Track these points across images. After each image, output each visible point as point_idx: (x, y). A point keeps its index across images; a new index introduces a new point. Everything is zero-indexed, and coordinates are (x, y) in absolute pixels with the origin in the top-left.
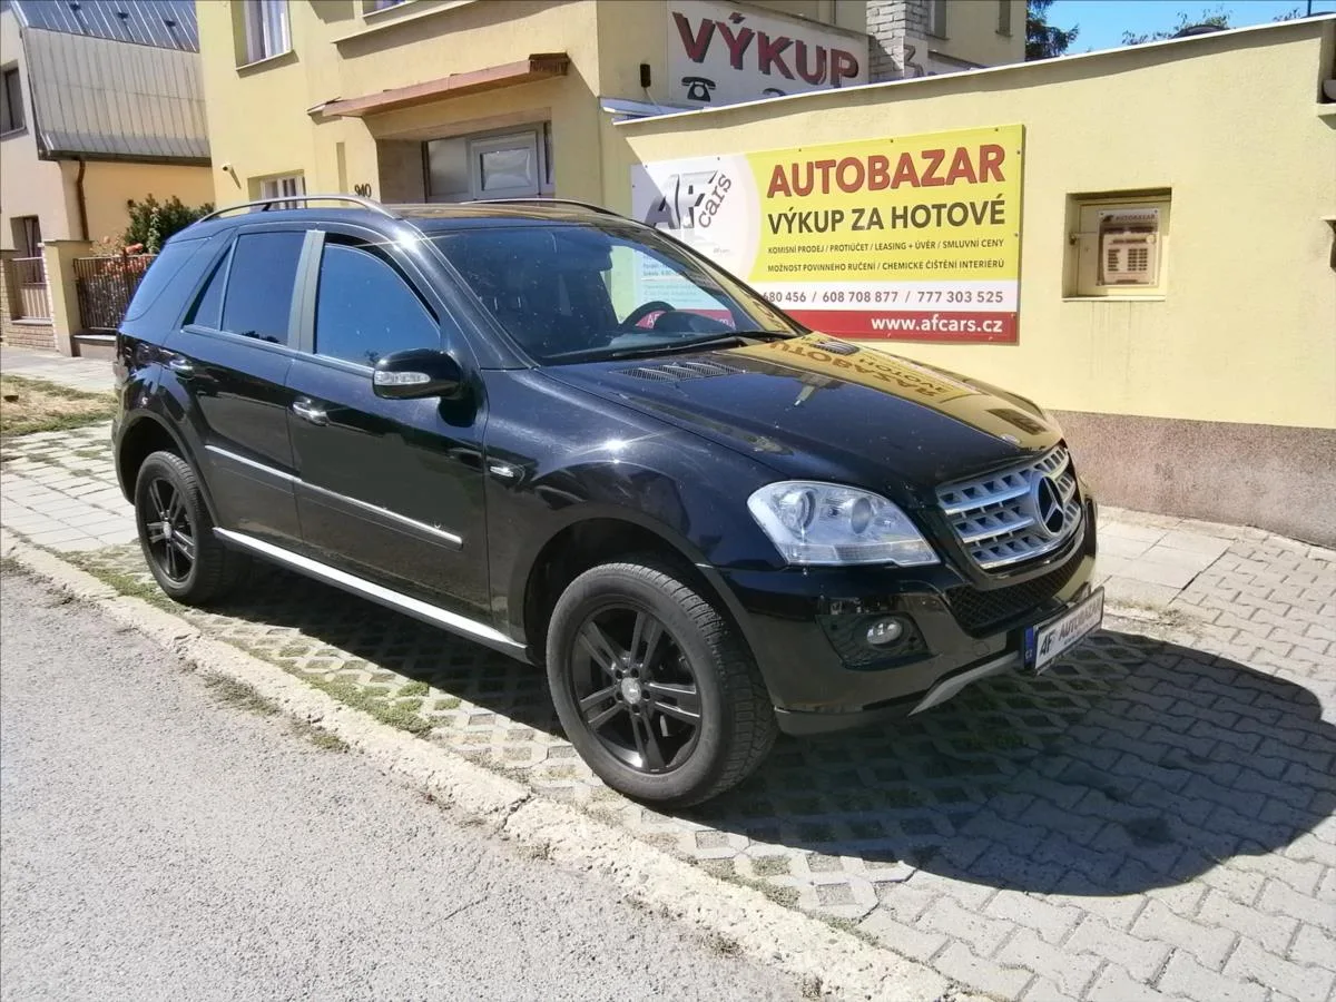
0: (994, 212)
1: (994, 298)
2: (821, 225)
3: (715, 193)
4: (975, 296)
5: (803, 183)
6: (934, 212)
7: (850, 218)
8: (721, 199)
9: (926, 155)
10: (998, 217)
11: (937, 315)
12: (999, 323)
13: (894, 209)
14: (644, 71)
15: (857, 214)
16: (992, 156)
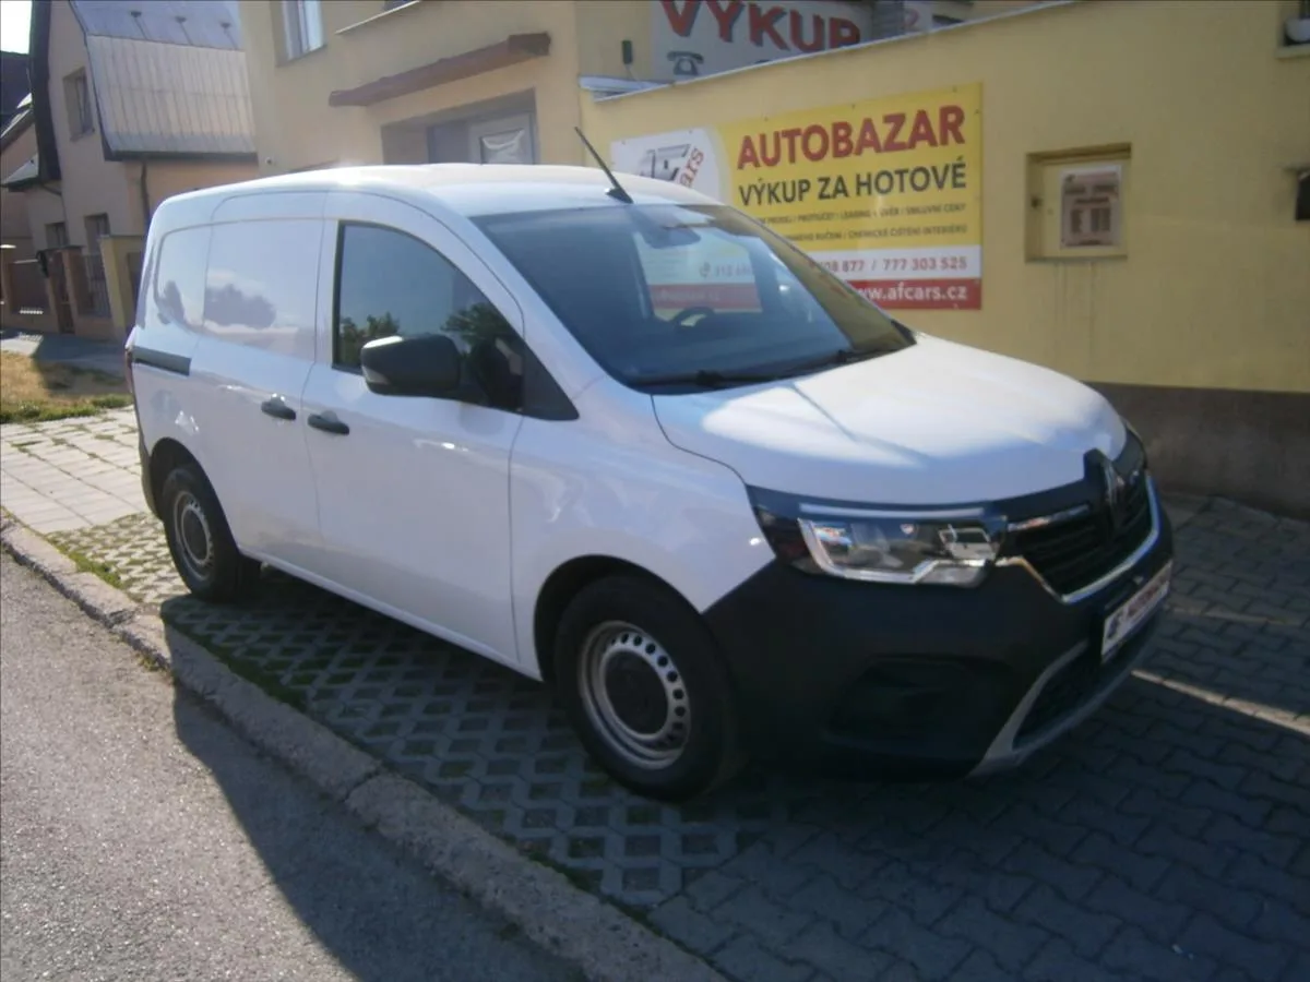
0: (955, 175)
1: (958, 264)
2: (789, 195)
3: (689, 166)
4: (939, 263)
5: (771, 154)
6: (896, 178)
7: (816, 187)
8: (694, 171)
9: (888, 119)
10: (959, 180)
11: (902, 284)
12: (964, 290)
13: (858, 177)
14: (627, 47)
15: (823, 183)
16: (952, 118)
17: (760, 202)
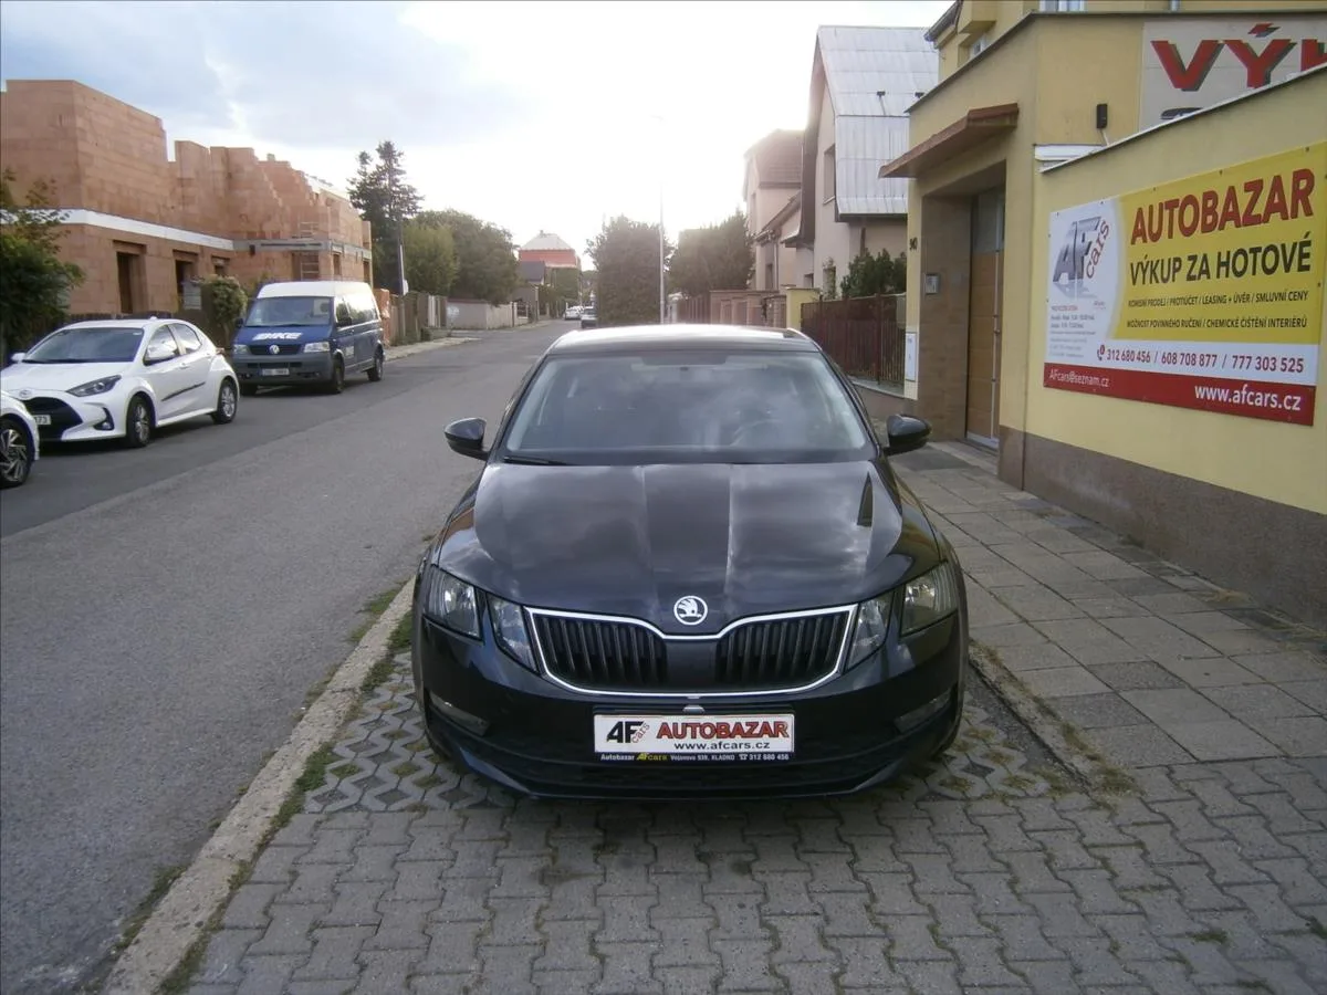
0: (1301, 255)
1: (1295, 367)
2: (1165, 275)
3: (1098, 241)
4: (1279, 364)
5: (1155, 228)
6: (1250, 256)
7: (1186, 266)
8: (1102, 246)
9: (1249, 187)
10: (1305, 262)
11: (1246, 386)
12: (1298, 399)
13: (1220, 254)
14: (1102, 111)
15: (1191, 262)
16: (1303, 184)
17: (1144, 283)
